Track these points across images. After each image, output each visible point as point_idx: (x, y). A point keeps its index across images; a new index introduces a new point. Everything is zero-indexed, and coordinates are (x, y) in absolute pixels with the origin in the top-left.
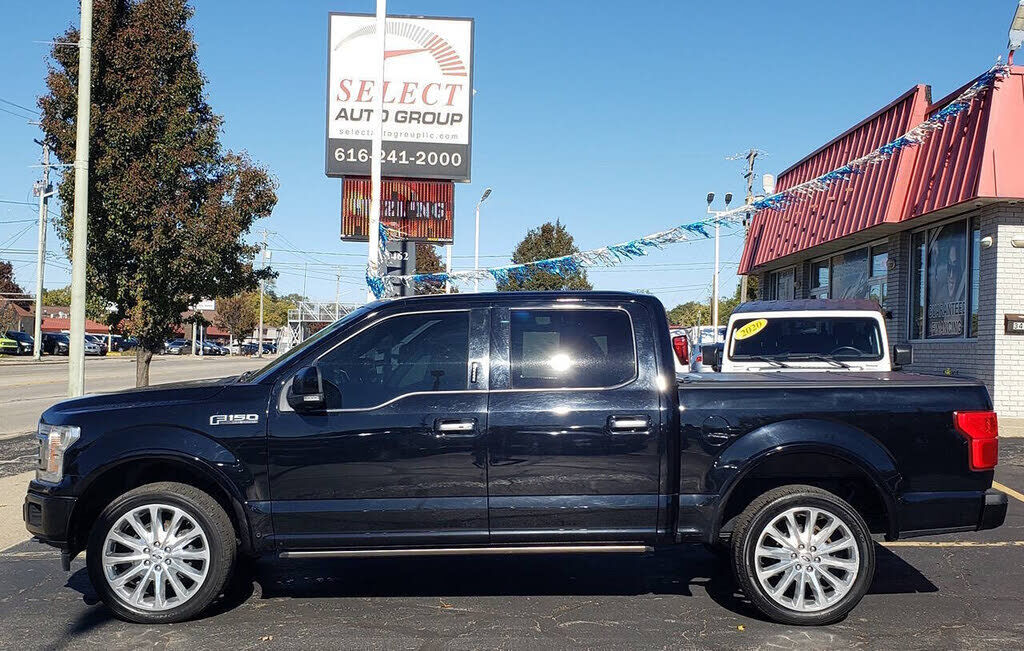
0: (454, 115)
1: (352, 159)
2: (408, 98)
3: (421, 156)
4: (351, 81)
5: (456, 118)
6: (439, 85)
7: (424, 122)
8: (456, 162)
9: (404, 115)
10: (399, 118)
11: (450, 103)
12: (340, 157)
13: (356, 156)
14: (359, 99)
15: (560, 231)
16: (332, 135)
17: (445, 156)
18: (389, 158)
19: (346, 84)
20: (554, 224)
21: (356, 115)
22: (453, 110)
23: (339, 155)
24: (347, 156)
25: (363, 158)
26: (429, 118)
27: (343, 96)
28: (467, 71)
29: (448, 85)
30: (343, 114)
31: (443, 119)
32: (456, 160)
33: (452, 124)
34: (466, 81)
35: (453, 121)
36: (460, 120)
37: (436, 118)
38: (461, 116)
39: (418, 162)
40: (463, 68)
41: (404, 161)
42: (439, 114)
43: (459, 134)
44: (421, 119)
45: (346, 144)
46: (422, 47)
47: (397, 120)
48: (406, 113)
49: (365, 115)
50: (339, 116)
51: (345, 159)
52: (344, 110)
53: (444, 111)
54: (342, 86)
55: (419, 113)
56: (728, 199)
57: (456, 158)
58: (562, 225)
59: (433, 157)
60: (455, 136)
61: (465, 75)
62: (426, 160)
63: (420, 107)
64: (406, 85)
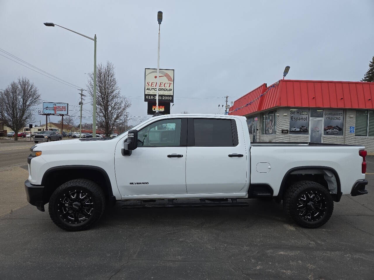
0: (170, 89)
1: (150, 98)
2: (161, 86)
5: (171, 90)
6: (167, 83)
11: (169, 87)
13: (150, 97)
14: (151, 86)
16: (146, 93)
17: (168, 97)
19: (149, 83)
21: (151, 89)
22: (170, 88)
23: (147, 97)
25: (152, 98)
26: (165, 90)
27: (148, 85)
31: (168, 90)
32: (170, 98)
34: (172, 82)
35: (170, 90)
37: (167, 89)
39: (163, 99)
41: (160, 99)
45: (149, 95)
46: (164, 76)
47: (159, 90)
48: (161, 89)
50: (147, 89)
53: (168, 88)
60: (170, 93)
62: (165, 98)
63: (164, 88)
64: (161, 83)
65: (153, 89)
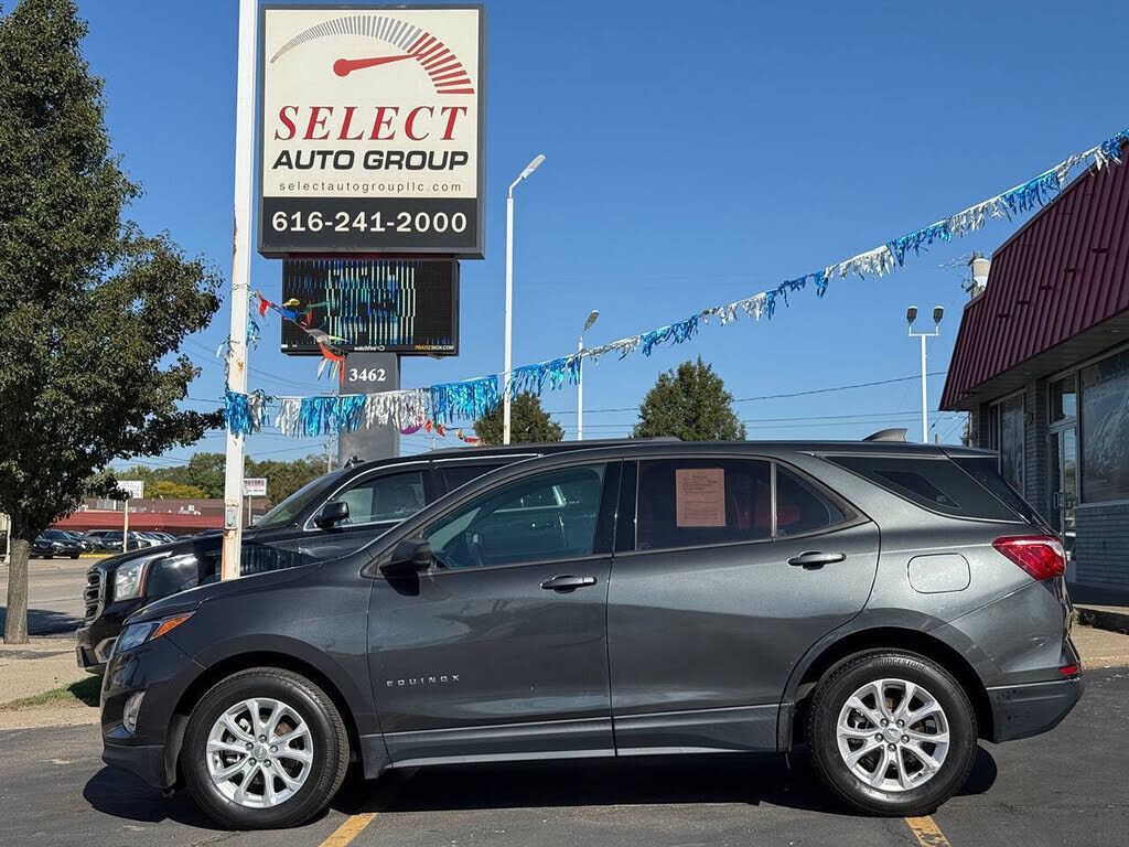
0: (454, 154)
1: (298, 228)
2: (384, 131)
3: (404, 218)
4: (296, 109)
5: (459, 158)
6: (432, 110)
7: (409, 167)
8: (459, 226)
9: (377, 157)
10: (370, 163)
11: (448, 136)
12: (280, 225)
13: (304, 223)
14: (309, 136)
15: (704, 373)
16: (268, 192)
17: (441, 218)
18: (355, 225)
19: (290, 114)
20: (694, 363)
21: (305, 160)
22: (451, 147)
23: (278, 221)
24: (292, 223)
25: (316, 225)
26: (416, 160)
27: (285, 131)
28: (474, 85)
29: (444, 109)
30: (284, 160)
31: (437, 161)
32: (458, 223)
33: (451, 168)
34: (471, 101)
35: (453, 163)
36: (463, 163)
37: (427, 160)
38: (465, 154)
39: (400, 229)
40: (468, 81)
41: (378, 229)
42: (432, 153)
43: (462, 183)
44: (404, 162)
45: (289, 205)
46: (404, 53)
48: (381, 154)
49: (318, 159)
50: (279, 163)
51: (288, 228)
52: (286, 153)
53: (439, 148)
54: (283, 117)
55: (401, 154)
56: (938, 315)
57: (459, 221)
58: (706, 365)
59: (422, 220)
60: (456, 187)
61: (471, 91)
62: (412, 225)
63: (406, 145)
64: (381, 111)
65: (325, 154)
